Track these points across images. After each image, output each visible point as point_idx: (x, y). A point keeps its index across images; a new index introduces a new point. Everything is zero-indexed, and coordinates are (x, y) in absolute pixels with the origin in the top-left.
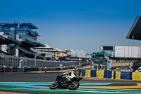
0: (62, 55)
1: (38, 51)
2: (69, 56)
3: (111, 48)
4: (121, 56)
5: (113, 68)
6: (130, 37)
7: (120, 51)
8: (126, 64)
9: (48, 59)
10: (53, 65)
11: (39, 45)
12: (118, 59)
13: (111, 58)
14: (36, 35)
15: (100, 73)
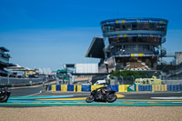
0: (31, 73)
1: (10, 71)
2: (37, 74)
3: (73, 66)
4: (81, 72)
5: (75, 83)
6: (89, 56)
7: (80, 68)
8: (86, 79)
9: (20, 77)
10: (24, 82)
11: (11, 65)
12: (79, 75)
13: (73, 74)
14: (8, 57)
15: (64, 87)
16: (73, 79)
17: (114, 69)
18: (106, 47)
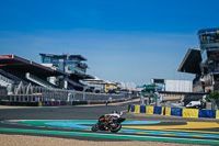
0: (111, 87)
1: (87, 83)
2: (119, 89)
3: (162, 81)
4: (171, 90)
5: (163, 102)
7: (170, 86)
8: (178, 97)
9: (97, 91)
10: (102, 97)
11: (88, 77)
12: (169, 93)
13: (161, 92)
14: (85, 67)
16: (162, 97)
17: (212, 88)
18: (203, 61)
